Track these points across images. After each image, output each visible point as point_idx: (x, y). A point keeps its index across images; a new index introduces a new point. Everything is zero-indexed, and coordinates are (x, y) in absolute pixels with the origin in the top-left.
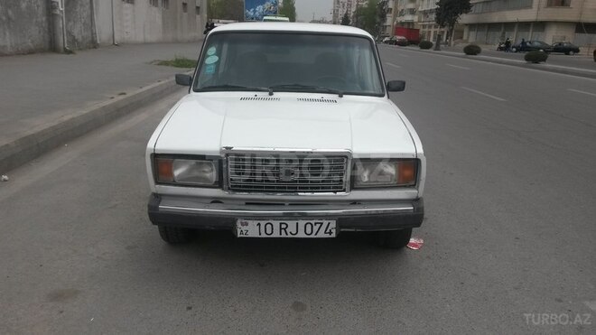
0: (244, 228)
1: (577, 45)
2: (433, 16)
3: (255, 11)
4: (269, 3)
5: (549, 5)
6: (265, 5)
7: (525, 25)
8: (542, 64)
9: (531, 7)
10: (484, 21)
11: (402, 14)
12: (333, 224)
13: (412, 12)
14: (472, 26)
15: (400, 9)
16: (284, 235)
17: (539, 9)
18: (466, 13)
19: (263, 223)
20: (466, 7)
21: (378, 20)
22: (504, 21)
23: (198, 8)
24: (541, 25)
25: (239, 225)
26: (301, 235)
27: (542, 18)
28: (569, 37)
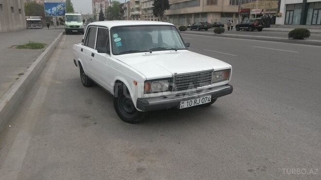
0: (183, 104)
1: (222, 23)
2: (151, 11)
3: (51, 11)
4: (60, 6)
5: (208, 4)
6: (58, 7)
7: (197, 15)
8: (223, 34)
9: (199, 5)
10: (177, 13)
11: (133, 10)
12: (210, 97)
13: (138, 9)
14: (171, 16)
15: (131, 8)
16: (195, 105)
17: (203, 6)
18: (168, 9)
19: (189, 101)
20: (167, 6)
21: (120, 14)
22: (186, 13)
23: (20, 10)
24: (204, 14)
25: (181, 104)
26: (201, 103)
27: (205, 11)
28: (219, 20)
